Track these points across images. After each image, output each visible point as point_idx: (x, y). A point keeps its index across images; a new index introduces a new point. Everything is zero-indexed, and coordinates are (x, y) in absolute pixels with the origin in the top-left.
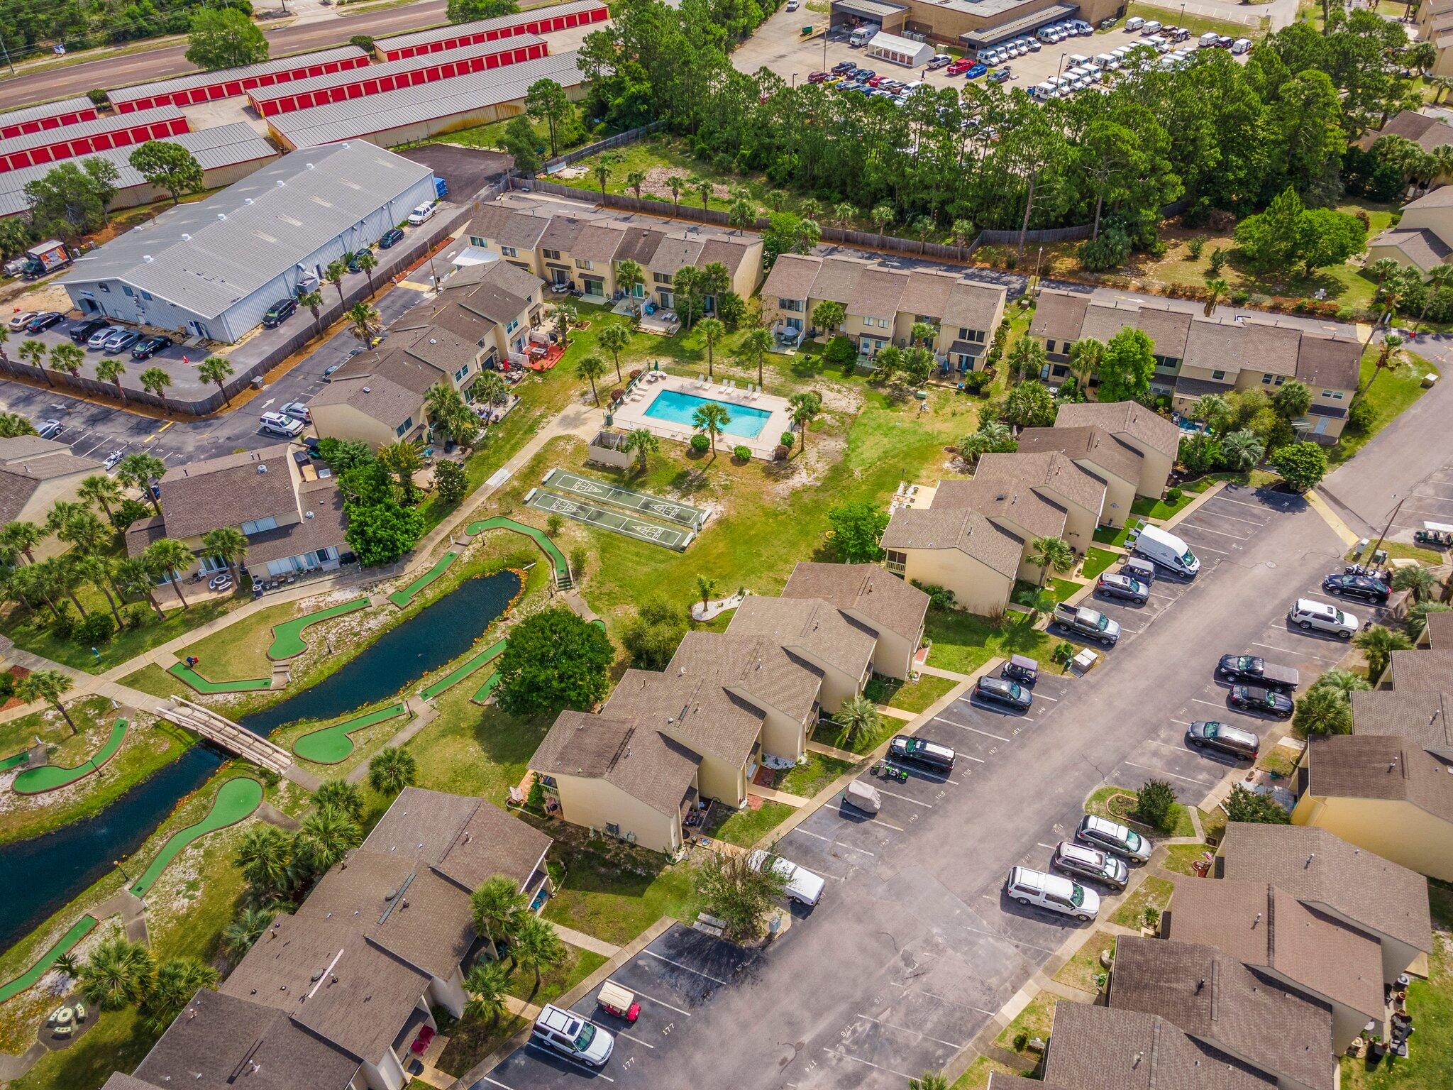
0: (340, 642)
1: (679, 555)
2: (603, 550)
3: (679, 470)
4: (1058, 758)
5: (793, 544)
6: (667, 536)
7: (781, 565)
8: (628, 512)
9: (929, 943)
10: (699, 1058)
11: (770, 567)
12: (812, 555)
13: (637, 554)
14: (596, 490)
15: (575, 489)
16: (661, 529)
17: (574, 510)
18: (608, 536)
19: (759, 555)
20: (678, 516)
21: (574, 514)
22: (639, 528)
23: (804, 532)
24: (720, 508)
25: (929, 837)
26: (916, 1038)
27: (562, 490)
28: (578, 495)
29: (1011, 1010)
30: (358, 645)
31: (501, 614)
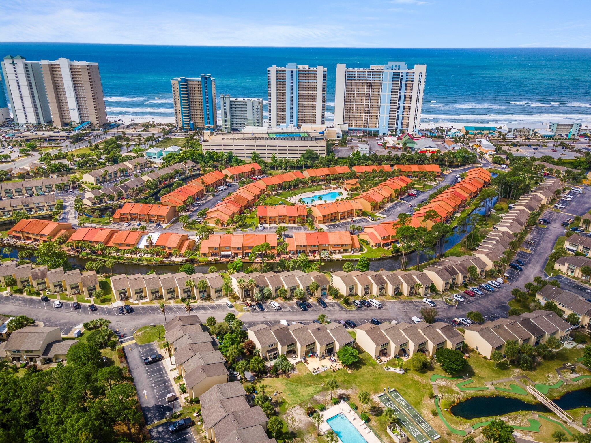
0: (516, 418)
1: (397, 390)
2: (419, 403)
3: (377, 418)
4: (351, 315)
5: (362, 375)
6: (397, 397)
7: (370, 372)
8: (404, 412)
9: (398, 309)
10: (445, 315)
11: (374, 373)
12: (360, 369)
13: (409, 397)
14: (411, 428)
15: (419, 433)
16: (397, 400)
17: (423, 424)
18: (416, 407)
19: (374, 378)
20: (389, 401)
21: (423, 422)
22: (404, 404)
23: (356, 377)
24: (374, 397)
25: (386, 318)
26: (410, 304)
27: (423, 435)
28: (418, 429)
29: (394, 300)
30: (510, 415)
31: (460, 402)
